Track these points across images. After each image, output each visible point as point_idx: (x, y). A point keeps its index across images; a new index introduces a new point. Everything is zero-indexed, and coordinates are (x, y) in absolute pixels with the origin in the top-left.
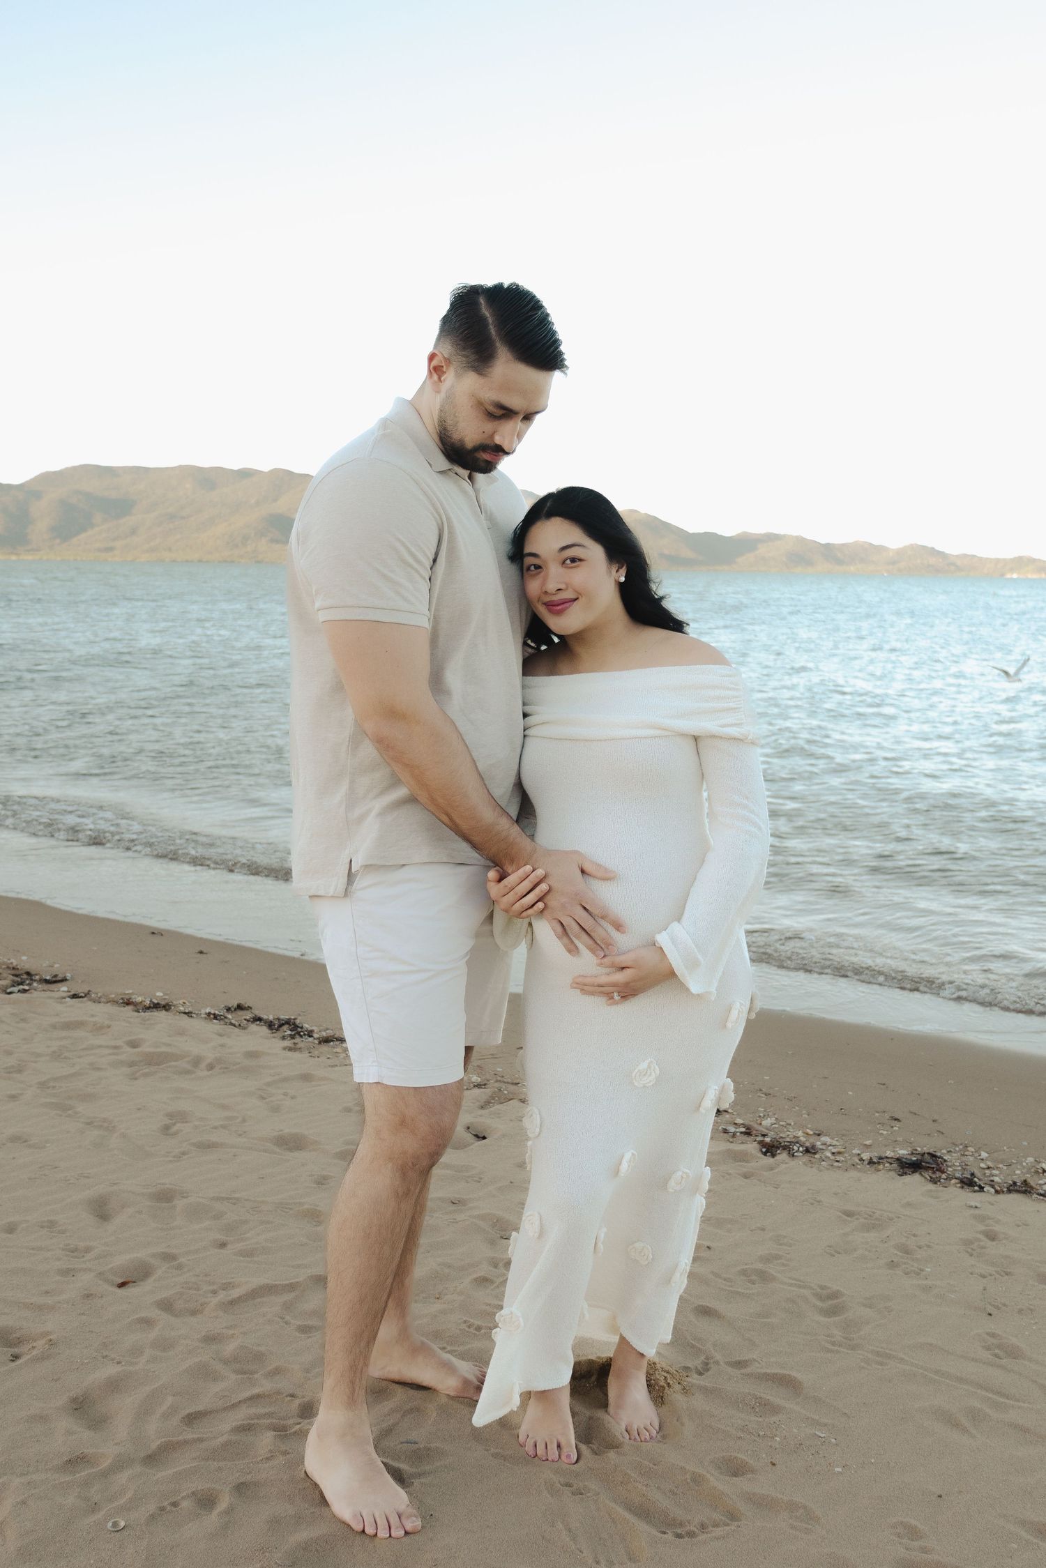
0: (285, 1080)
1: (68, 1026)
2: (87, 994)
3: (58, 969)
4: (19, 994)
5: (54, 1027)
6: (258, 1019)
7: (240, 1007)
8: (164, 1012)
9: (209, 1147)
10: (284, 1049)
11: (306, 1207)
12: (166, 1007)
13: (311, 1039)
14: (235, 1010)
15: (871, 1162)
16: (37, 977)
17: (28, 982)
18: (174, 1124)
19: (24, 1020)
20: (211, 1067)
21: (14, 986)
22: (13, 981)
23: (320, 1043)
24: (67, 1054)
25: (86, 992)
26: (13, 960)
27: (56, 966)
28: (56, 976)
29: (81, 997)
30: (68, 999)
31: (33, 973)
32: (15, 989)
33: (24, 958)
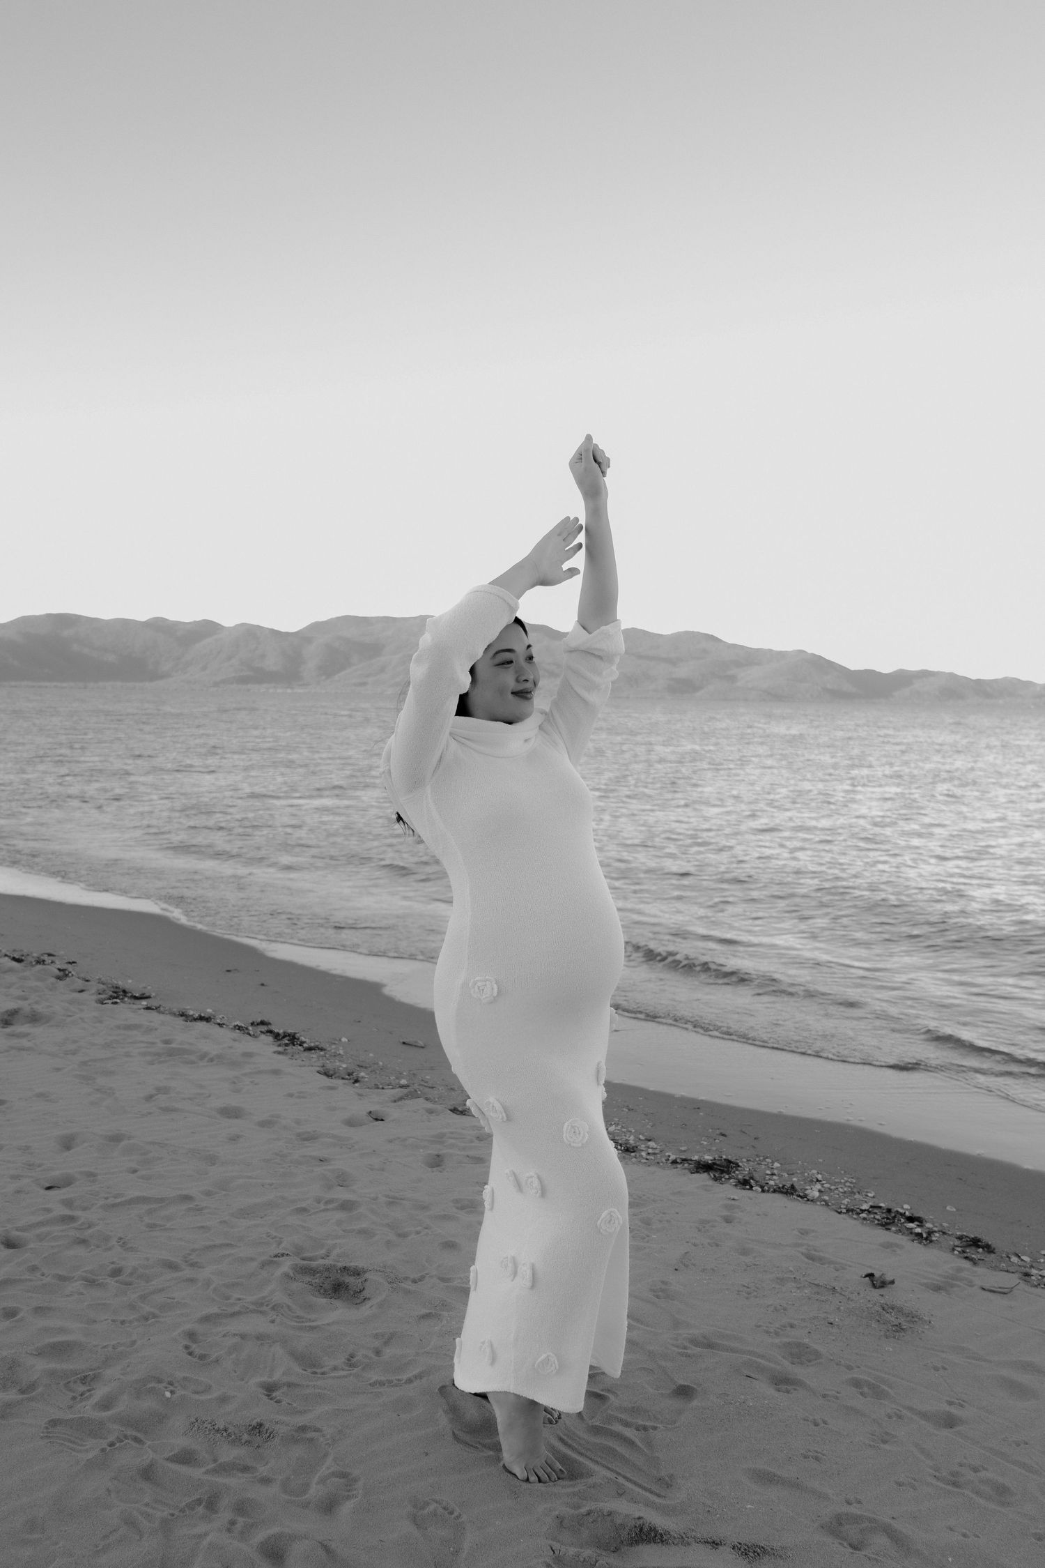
0: (260, 1072)
1: (128, 1027)
2: (157, 1008)
3: (149, 990)
4: (112, 1005)
5: (118, 1027)
6: (270, 1032)
7: (262, 1023)
8: (205, 1023)
9: (172, 1110)
10: (275, 1052)
11: (211, 1153)
12: (207, 1019)
13: (300, 1047)
14: (258, 1024)
15: (674, 1162)
16: (130, 995)
17: (121, 997)
18: (157, 1095)
19: (101, 1022)
20: (211, 1060)
21: (110, 999)
22: (111, 996)
23: (305, 1050)
24: (115, 1045)
25: (158, 1005)
26: (120, 983)
27: (149, 987)
28: (144, 994)
29: (153, 1009)
30: (142, 1010)
31: (127, 990)
32: (110, 1001)
33: (130, 981)
